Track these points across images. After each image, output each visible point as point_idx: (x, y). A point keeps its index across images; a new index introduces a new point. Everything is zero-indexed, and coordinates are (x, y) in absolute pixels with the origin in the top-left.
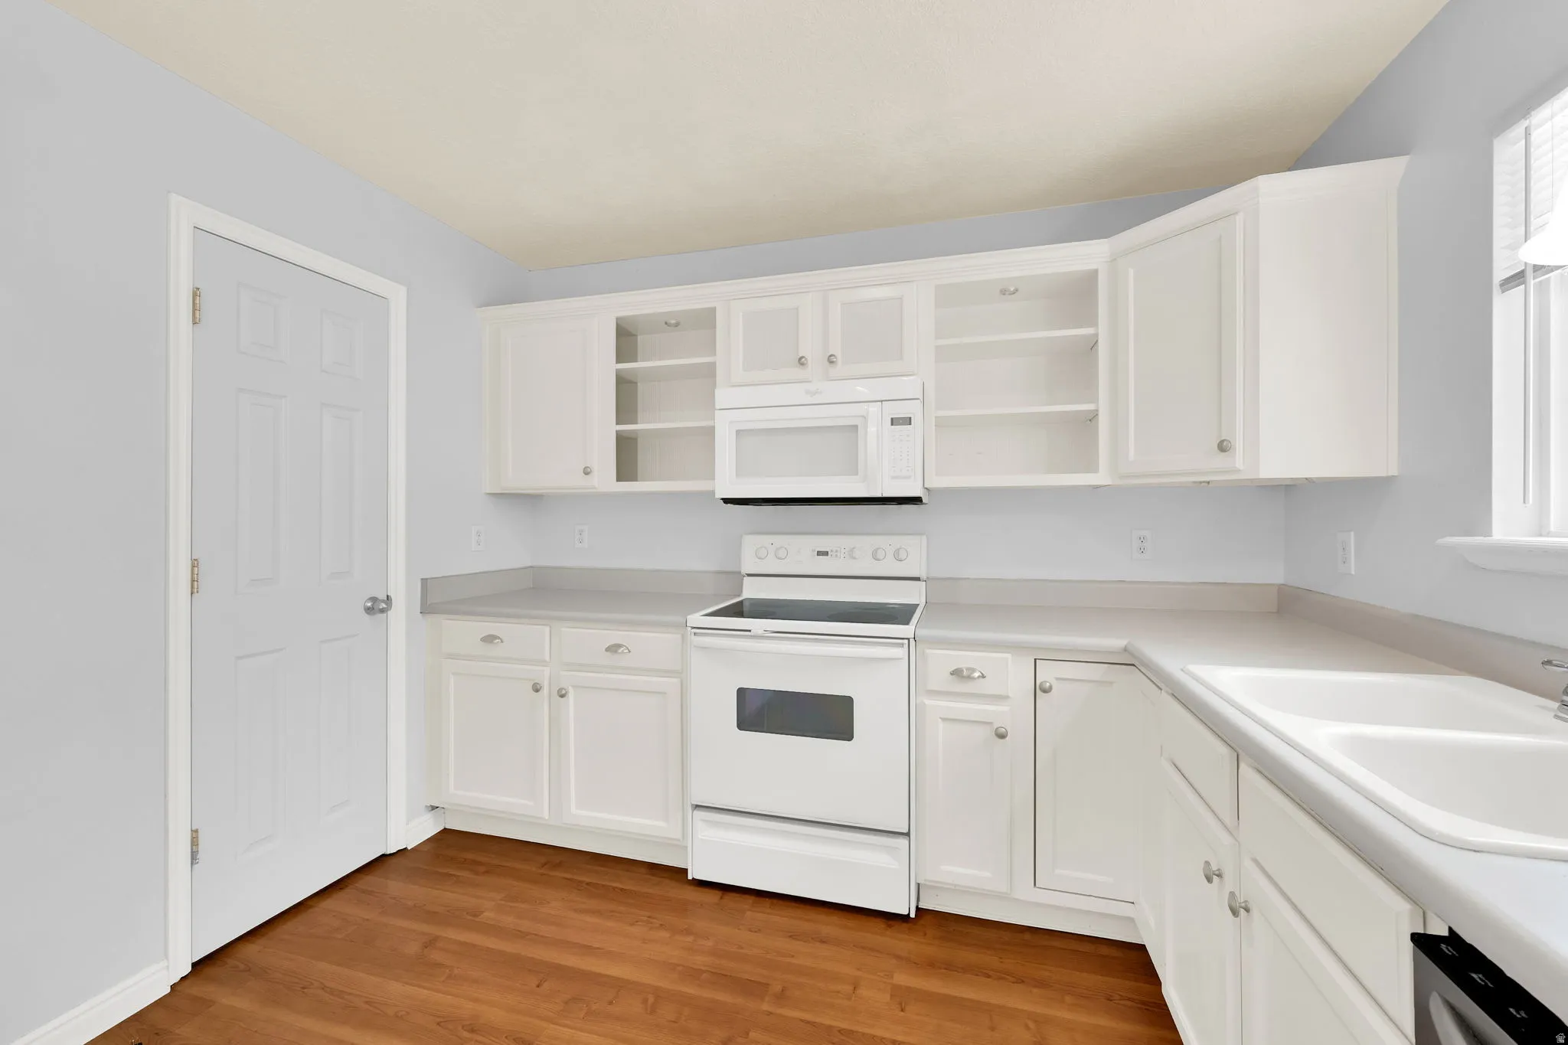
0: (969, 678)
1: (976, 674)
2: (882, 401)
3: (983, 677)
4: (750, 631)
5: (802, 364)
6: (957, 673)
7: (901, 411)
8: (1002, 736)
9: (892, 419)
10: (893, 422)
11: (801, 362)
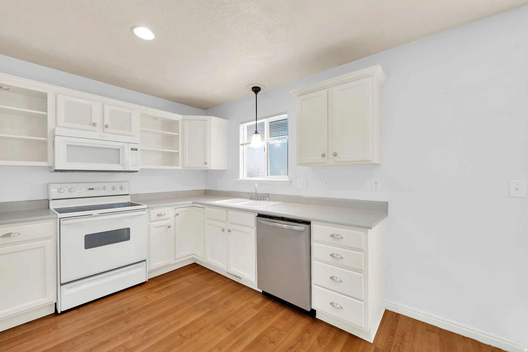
0: (161, 215)
1: (163, 214)
2: (128, 143)
3: (165, 214)
4: (92, 215)
5: (95, 125)
6: (158, 215)
7: (134, 146)
8: (169, 227)
9: (131, 148)
10: (132, 149)
11: (94, 125)
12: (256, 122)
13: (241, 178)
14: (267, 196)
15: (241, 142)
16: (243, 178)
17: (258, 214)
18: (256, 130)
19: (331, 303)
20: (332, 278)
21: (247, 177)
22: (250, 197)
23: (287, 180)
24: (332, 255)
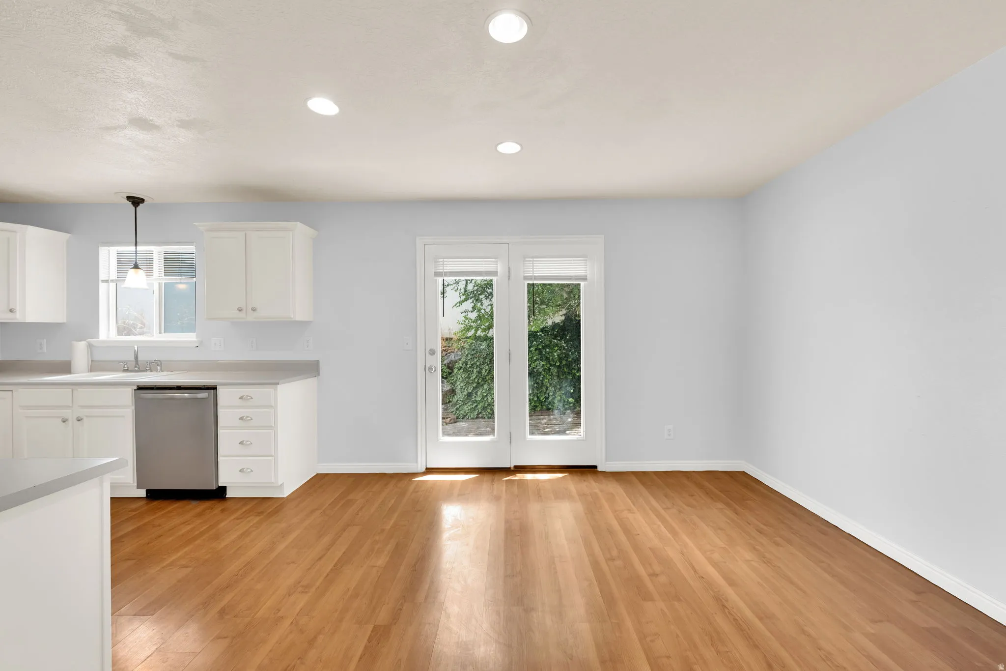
12: (136, 248)
13: (103, 335)
14: (158, 365)
15: (102, 276)
16: (108, 338)
17: (137, 386)
18: (136, 261)
19: (240, 471)
20: (241, 443)
21: (116, 336)
22: (124, 367)
23: (195, 339)
24: (241, 419)
